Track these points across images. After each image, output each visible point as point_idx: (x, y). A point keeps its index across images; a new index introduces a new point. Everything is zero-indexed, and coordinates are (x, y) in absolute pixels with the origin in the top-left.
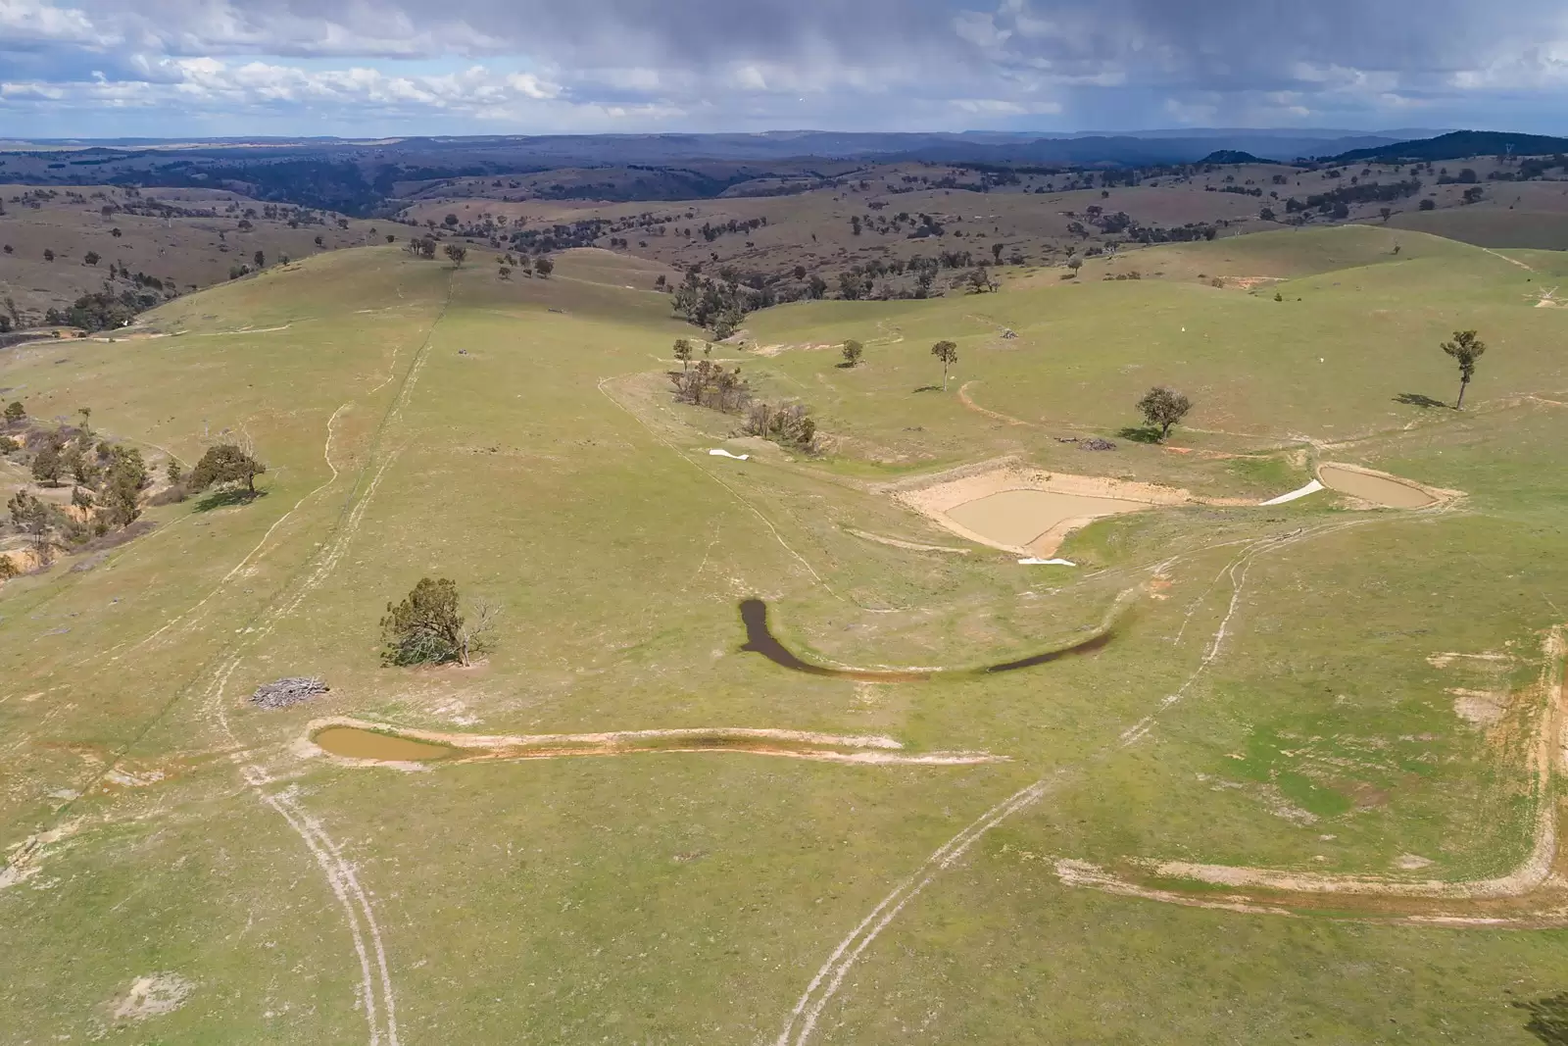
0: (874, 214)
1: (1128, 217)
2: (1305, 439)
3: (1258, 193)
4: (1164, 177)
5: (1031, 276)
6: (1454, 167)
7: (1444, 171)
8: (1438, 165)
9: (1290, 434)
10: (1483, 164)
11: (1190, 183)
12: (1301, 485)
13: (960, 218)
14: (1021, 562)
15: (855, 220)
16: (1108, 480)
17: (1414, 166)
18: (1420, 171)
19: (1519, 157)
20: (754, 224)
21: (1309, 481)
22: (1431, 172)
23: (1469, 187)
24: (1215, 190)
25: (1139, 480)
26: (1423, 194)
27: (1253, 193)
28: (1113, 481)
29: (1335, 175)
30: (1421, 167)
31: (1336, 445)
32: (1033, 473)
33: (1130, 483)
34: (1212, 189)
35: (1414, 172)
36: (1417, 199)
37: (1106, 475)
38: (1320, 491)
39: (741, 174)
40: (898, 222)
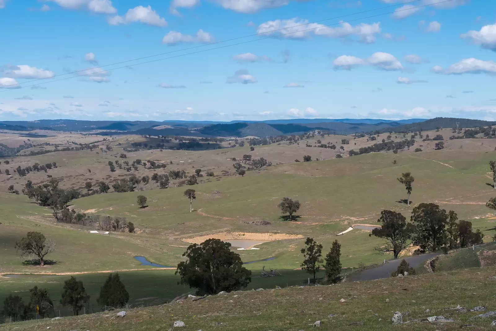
0: (121, 161)
1: (266, 160)
2: (348, 217)
3: (334, 147)
4: (284, 142)
5: (219, 180)
6: (432, 134)
7: (428, 136)
8: (424, 134)
9: (342, 216)
10: (446, 133)
11: (298, 144)
12: (345, 229)
13: (171, 163)
14: (238, 249)
15: (110, 164)
16: (269, 234)
17: (413, 134)
18: (416, 136)
19: (463, 129)
20: (49, 166)
21: (349, 228)
22: (421, 137)
23: (437, 142)
24: (311, 146)
25: (281, 233)
26: (416, 146)
27: (331, 147)
28: (271, 234)
29: (373, 139)
30: (416, 134)
31: (360, 219)
32: (237, 233)
33: (278, 234)
34: (310, 146)
35: (413, 137)
36: (413, 148)
37: (268, 232)
38: (353, 230)
39: (26, 144)
40: (135, 164)
